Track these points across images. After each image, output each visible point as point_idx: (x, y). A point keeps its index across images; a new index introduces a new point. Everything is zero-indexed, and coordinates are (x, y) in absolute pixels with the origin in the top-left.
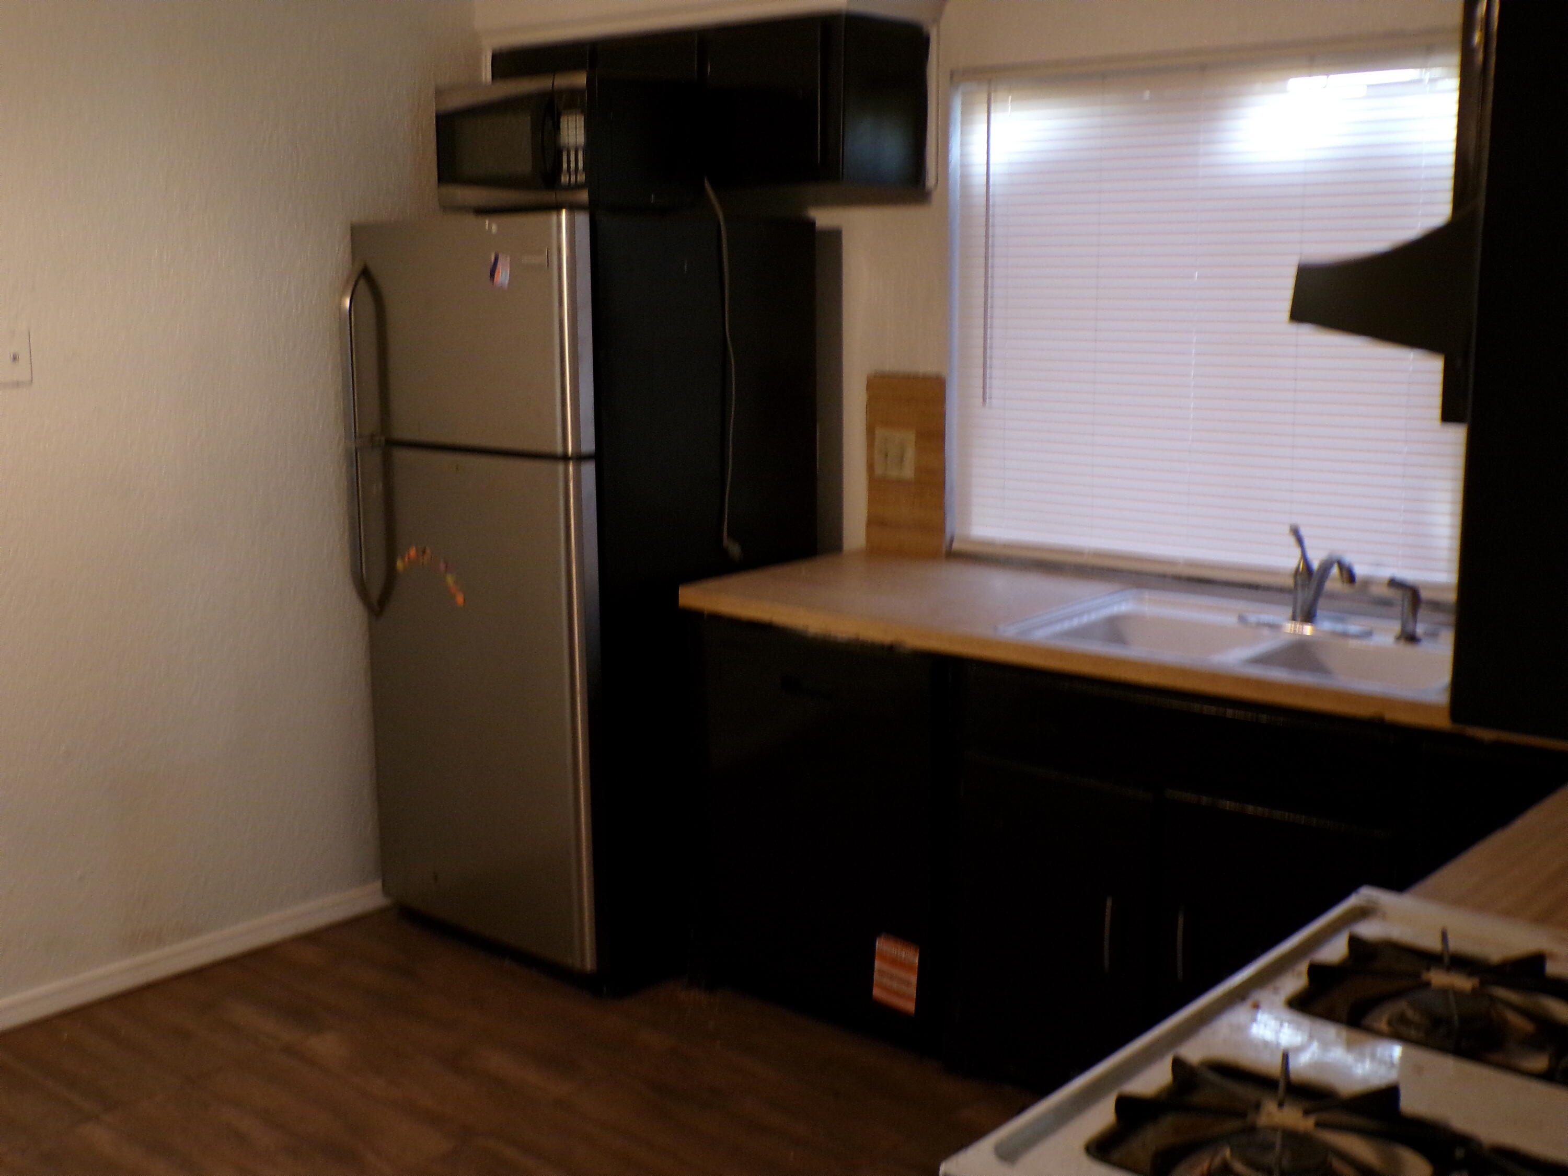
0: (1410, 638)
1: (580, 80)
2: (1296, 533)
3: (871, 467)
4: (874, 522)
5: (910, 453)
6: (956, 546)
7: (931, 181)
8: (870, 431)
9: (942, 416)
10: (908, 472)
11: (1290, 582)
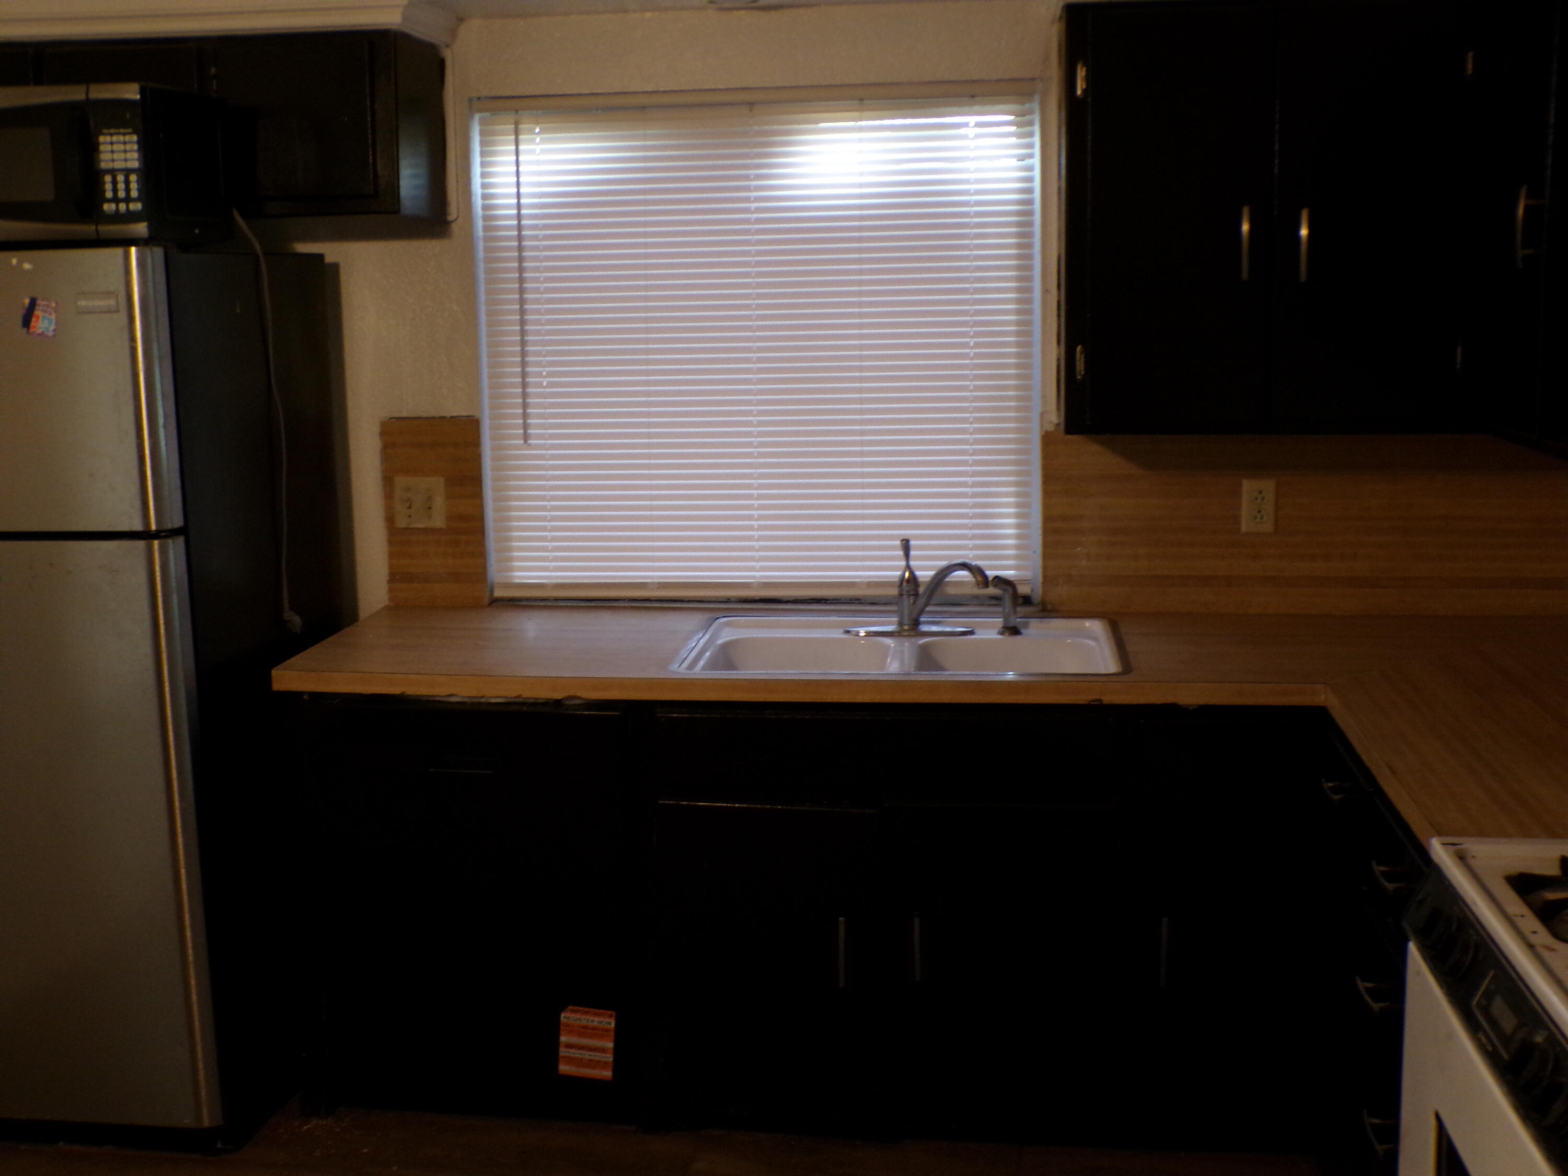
0: (1014, 631)
1: (131, 92)
2: (906, 546)
3: (390, 519)
4: (396, 577)
5: (439, 502)
6: (498, 593)
7: (453, 212)
8: (388, 481)
9: (477, 459)
10: (438, 522)
11: (895, 592)
